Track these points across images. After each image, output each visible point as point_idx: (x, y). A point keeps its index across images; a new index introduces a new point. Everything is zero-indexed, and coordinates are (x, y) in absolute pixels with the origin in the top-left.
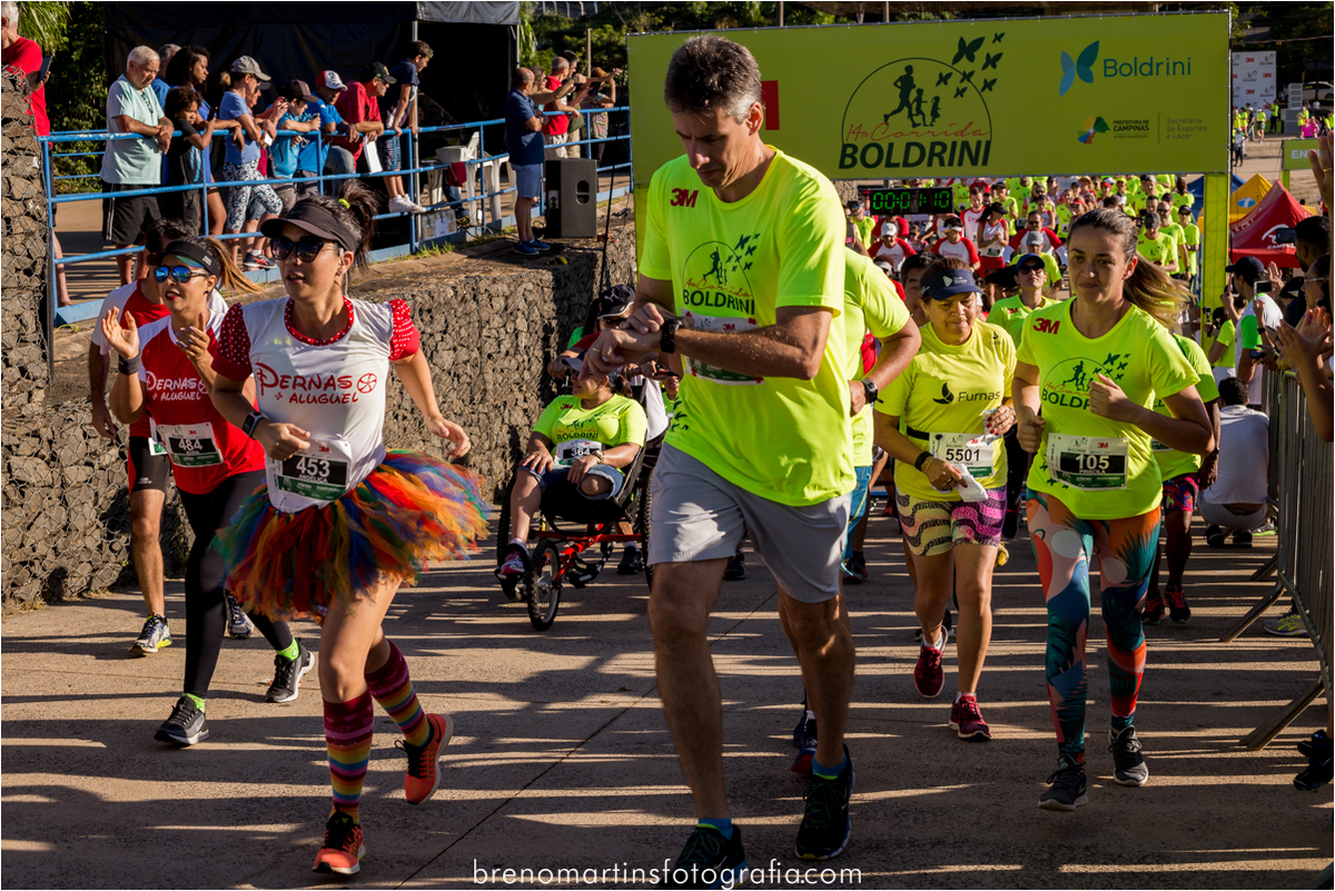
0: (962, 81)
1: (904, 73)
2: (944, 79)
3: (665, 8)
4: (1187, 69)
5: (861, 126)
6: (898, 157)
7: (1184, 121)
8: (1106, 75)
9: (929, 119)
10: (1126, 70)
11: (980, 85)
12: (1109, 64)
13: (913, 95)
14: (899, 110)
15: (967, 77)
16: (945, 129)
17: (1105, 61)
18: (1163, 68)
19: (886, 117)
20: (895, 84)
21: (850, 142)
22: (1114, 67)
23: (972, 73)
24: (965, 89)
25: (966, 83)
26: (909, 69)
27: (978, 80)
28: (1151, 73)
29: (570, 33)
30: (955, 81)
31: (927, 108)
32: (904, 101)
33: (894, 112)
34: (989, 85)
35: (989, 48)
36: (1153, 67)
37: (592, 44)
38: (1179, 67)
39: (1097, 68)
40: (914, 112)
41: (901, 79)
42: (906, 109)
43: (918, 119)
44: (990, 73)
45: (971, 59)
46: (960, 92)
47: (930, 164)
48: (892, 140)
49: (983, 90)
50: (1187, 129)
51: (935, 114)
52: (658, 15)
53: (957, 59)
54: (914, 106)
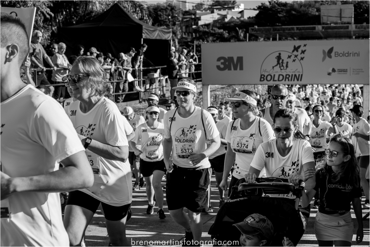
0: (295, 57)
1: (278, 55)
2: (289, 57)
3: (217, 36)
4: (358, 55)
5: (266, 70)
6: (276, 78)
7: (357, 69)
8: (335, 56)
9: (285, 68)
10: (341, 55)
11: (300, 59)
12: (337, 53)
13: (281, 61)
14: (277, 65)
15: (296, 56)
16: (289, 71)
17: (335, 52)
18: (351, 55)
19: (273, 67)
20: (276, 58)
21: (263, 73)
22: (338, 54)
23: (297, 55)
24: (295, 60)
25: (296, 58)
26: (280, 54)
27: (299, 57)
28: (348, 56)
29: (190, 42)
30: (293, 57)
31: (285, 65)
32: (278, 63)
33: (276, 66)
34: (302, 59)
35: (302, 48)
36: (349, 54)
37: (196, 45)
38: (356, 54)
39: (333, 54)
40: (281, 66)
41: (278, 57)
42: (279, 65)
43: (282, 68)
44: (302, 55)
45: (297, 51)
46: (294, 61)
47: (285, 80)
48: (275, 73)
49: (301, 60)
50: (358, 72)
51: (287, 66)
52: (215, 37)
53: (293, 51)
54: (281, 64)
